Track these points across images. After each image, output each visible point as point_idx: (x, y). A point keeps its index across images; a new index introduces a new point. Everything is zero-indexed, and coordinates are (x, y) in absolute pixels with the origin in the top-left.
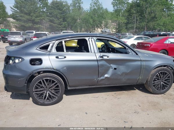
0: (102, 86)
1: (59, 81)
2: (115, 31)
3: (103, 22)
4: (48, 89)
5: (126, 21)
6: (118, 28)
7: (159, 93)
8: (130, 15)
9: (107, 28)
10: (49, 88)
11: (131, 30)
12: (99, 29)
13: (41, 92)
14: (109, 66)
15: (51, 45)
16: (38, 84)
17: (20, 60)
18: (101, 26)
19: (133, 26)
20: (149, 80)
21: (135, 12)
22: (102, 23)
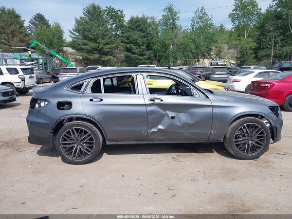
0: (155, 142)
1: (93, 132)
2: (234, 62)
3: (214, 48)
4: (80, 143)
5: (254, 45)
6: (240, 58)
7: (246, 157)
8: (263, 34)
9: (220, 58)
10: (81, 141)
11: (265, 61)
12: (206, 60)
13: (71, 146)
14: (164, 113)
15: (85, 84)
16: (66, 134)
17: (46, 103)
18: (209, 54)
19: (268, 52)
20: (228, 137)
21: (272, 29)
22: (211, 50)
